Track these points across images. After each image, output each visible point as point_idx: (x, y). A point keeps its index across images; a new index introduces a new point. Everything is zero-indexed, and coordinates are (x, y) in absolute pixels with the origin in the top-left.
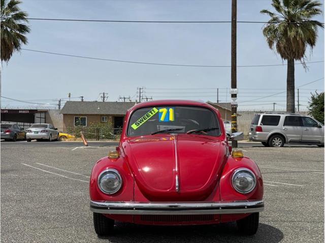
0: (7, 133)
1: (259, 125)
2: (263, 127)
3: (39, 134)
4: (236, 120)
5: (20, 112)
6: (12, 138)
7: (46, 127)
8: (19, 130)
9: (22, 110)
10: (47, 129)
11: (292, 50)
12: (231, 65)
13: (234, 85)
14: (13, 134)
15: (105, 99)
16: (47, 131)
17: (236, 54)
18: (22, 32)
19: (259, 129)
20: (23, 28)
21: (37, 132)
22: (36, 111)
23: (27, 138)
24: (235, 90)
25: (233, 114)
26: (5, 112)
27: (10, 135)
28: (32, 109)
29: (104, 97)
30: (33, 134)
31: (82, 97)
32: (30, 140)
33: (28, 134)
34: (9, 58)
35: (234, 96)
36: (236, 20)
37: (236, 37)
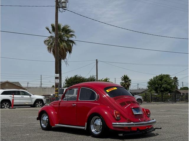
11: (61, 54)
12: (55, 61)
35: (57, 78)
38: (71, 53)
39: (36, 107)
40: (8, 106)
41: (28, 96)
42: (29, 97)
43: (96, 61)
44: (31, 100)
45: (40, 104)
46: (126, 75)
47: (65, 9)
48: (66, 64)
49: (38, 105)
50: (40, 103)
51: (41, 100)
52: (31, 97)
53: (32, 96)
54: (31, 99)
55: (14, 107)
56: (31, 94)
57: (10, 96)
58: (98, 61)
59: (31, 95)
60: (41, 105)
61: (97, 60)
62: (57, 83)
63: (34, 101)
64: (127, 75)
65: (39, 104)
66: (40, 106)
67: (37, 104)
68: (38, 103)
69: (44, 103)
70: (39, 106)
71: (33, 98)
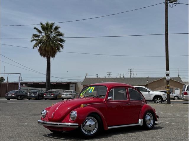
0: (52, 95)
1: (185, 91)
2: (188, 92)
3: (68, 96)
4: (169, 89)
5: (62, 84)
6: (55, 98)
7: (71, 92)
8: (58, 94)
9: (63, 83)
10: (72, 93)
13: (167, 69)
14: (55, 96)
15: (110, 75)
16: (72, 94)
17: (168, 51)
18: (61, 42)
20: (62, 41)
21: (67, 95)
22: (70, 83)
23: (62, 98)
24: (168, 71)
25: (167, 85)
26: (55, 84)
27: (54, 96)
28: (69, 82)
29: (109, 75)
30: (65, 96)
31: (97, 75)
32: (63, 99)
33: (62, 96)
34: (55, 56)
35: (168, 75)
36: (168, 33)
37: (168, 42)
41: (147, 93)
44: (150, 96)
49: (157, 102)
50: (159, 99)
51: (160, 97)
53: (151, 92)
59: (149, 92)
60: (160, 101)
62: (168, 80)
63: (152, 97)
65: (158, 100)
66: (159, 102)
68: (157, 99)
71: (151, 94)
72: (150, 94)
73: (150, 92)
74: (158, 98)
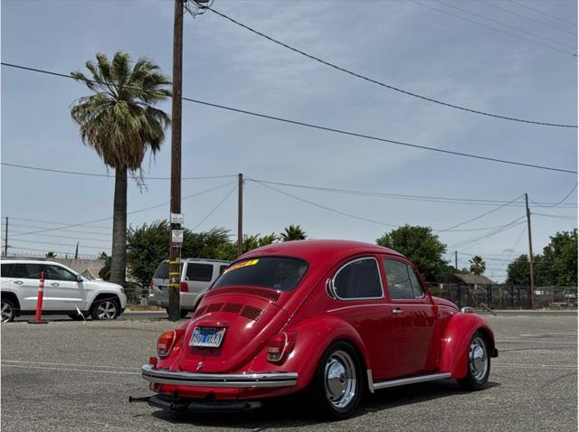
1: (183, 280)
2: (190, 283)
11: (129, 153)
19: (185, 288)
24: (179, 216)
35: (178, 226)
38: (157, 151)
39: (98, 319)
40: (9, 315)
41: (74, 284)
42: (77, 287)
43: (238, 179)
44: (83, 296)
45: (111, 310)
46: (295, 227)
47: (204, 7)
48: (139, 184)
49: (103, 314)
50: (111, 307)
51: (112, 297)
52: (80, 286)
53: (86, 283)
54: (83, 292)
55: (43, 318)
56: (83, 278)
57: (16, 283)
58: (243, 178)
59: (82, 281)
60: (111, 314)
61: (241, 175)
63: (90, 298)
64: (298, 227)
65: (108, 310)
66: (109, 317)
67: (100, 308)
68: (104, 306)
69: (123, 307)
70: (105, 316)
71: (87, 290)
72: (85, 288)
73: (84, 283)
74: (108, 303)
